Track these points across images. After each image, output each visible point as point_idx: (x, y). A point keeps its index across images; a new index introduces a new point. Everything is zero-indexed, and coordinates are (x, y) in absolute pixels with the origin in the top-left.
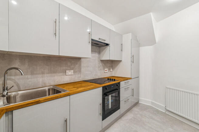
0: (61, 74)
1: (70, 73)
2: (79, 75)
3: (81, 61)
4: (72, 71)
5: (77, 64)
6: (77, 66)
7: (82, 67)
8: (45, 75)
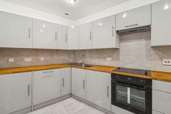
0: (103, 59)
1: (109, 60)
2: (117, 62)
3: (119, 51)
4: (111, 58)
5: (115, 53)
6: (115, 54)
7: (120, 56)
8: (96, 59)
